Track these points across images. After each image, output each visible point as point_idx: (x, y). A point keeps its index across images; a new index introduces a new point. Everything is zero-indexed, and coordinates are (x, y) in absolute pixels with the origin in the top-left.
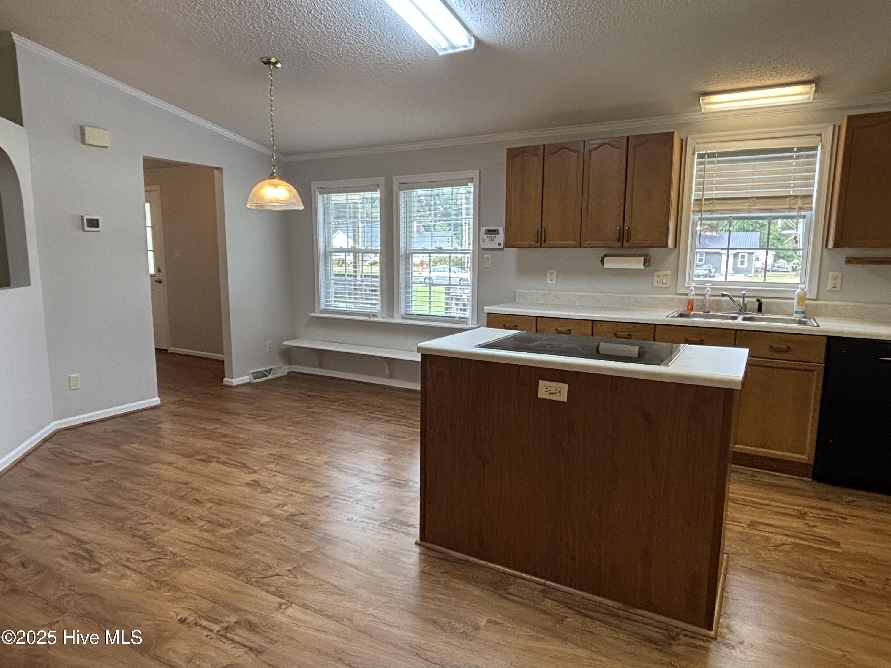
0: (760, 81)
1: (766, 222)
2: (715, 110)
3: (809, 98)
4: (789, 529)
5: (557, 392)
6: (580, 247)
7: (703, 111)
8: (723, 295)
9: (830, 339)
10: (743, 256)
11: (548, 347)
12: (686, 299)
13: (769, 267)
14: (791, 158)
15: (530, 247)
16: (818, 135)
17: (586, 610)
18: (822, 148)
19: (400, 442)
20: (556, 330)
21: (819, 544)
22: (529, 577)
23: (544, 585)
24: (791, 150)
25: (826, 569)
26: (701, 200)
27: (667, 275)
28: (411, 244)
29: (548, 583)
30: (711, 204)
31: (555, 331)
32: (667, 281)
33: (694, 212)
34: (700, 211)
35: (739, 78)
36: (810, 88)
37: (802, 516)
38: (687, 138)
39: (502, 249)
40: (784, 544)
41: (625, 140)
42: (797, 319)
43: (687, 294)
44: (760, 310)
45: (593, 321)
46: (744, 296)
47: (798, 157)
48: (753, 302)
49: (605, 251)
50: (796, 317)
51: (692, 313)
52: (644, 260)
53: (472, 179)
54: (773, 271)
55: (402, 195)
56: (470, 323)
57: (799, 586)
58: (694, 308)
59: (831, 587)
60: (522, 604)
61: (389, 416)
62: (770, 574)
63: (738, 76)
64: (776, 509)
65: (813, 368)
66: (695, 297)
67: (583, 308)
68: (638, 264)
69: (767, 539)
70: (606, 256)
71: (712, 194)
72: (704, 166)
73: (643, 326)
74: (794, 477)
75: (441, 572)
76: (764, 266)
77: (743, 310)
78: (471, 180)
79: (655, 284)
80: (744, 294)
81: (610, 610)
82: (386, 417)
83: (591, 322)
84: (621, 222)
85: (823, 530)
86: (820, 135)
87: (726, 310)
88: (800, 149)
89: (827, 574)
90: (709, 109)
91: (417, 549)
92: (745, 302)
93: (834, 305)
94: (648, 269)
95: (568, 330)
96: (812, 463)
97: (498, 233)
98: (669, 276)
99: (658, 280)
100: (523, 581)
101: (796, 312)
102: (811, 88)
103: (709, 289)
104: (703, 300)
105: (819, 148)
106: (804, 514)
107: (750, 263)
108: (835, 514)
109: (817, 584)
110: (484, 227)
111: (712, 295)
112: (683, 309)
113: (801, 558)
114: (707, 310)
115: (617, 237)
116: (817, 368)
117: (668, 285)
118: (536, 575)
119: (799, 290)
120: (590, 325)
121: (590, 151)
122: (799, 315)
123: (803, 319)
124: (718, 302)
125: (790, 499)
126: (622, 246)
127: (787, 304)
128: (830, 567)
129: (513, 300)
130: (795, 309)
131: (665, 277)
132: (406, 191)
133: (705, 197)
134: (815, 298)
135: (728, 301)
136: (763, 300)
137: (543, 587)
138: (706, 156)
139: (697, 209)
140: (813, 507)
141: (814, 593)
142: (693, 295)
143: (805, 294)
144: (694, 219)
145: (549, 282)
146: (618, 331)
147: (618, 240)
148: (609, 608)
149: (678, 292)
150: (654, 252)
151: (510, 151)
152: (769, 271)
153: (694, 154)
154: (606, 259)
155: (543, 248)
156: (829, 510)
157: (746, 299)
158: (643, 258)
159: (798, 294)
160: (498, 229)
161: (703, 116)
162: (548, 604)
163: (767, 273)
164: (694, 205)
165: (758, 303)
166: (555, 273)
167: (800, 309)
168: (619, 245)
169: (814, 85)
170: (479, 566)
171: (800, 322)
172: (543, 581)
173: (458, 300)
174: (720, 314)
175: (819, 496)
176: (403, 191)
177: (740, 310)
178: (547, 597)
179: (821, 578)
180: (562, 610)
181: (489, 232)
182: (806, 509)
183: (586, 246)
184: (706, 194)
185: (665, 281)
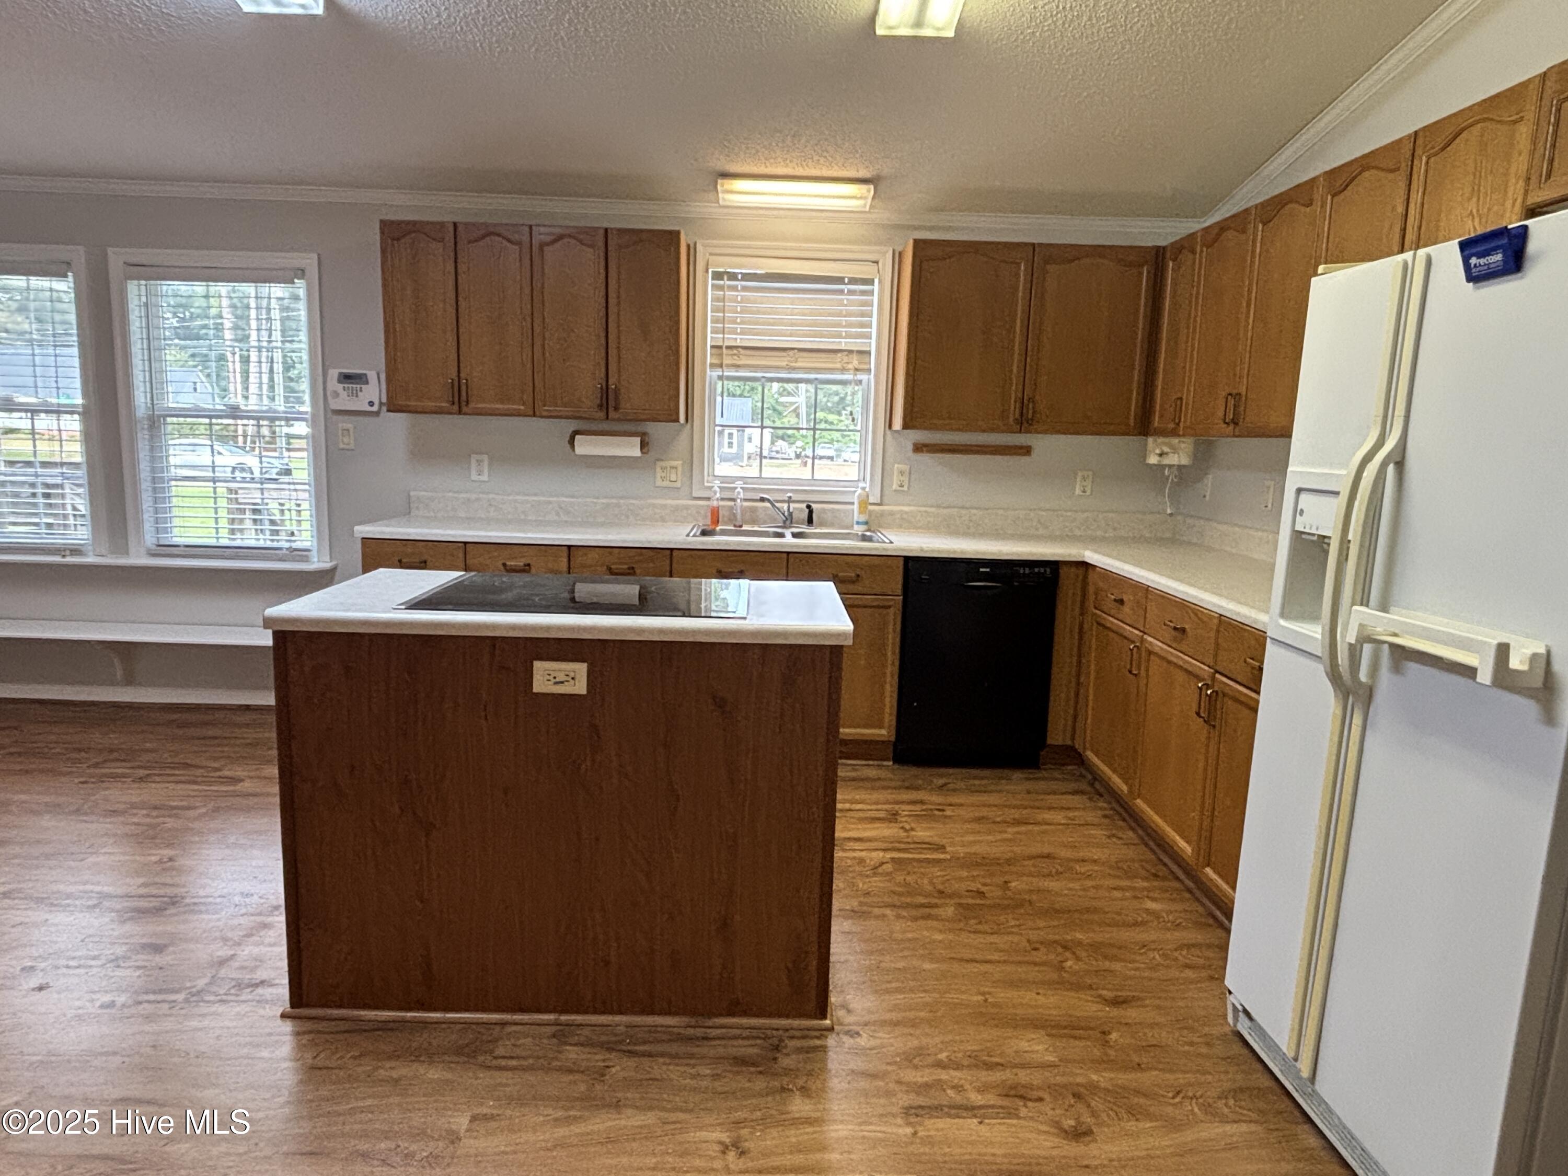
0: (803, 168)
1: (758, 385)
2: (736, 204)
3: (865, 205)
4: (883, 839)
5: (567, 678)
6: (534, 415)
7: (721, 202)
8: (763, 500)
9: (907, 559)
10: (730, 435)
11: (537, 599)
12: (708, 506)
13: (765, 453)
14: (841, 292)
15: (439, 411)
16: (874, 262)
17: (635, 1044)
18: (880, 282)
19: (188, 819)
20: (504, 565)
21: (921, 853)
22: (525, 1017)
23: (557, 1023)
24: (840, 280)
25: (941, 887)
26: (720, 347)
27: (676, 468)
28: (164, 394)
29: (564, 1018)
30: (735, 355)
31: (502, 568)
32: (677, 477)
33: (712, 365)
34: (721, 366)
35: (775, 159)
36: (867, 191)
37: (893, 817)
38: (695, 244)
39: (377, 414)
40: (883, 863)
41: (602, 232)
42: (860, 533)
43: (708, 499)
44: (810, 521)
45: (569, 547)
46: (790, 500)
47: (851, 292)
48: (801, 510)
49: (572, 425)
50: (859, 529)
51: (718, 528)
52: (641, 442)
53: (303, 271)
54: (771, 458)
55: (135, 292)
56: (316, 559)
57: (915, 919)
58: (720, 520)
59: (950, 911)
60: (524, 1069)
61: (145, 768)
62: (876, 911)
63: (774, 156)
64: (861, 814)
65: (887, 604)
66: (722, 503)
67: (540, 524)
68: (630, 448)
69: (861, 861)
70: (576, 433)
71: (736, 339)
72: (722, 293)
73: (651, 553)
74: (871, 762)
75: (354, 1058)
76: (759, 450)
77: (788, 522)
78: (301, 273)
79: (659, 483)
80: (790, 497)
81: (671, 1033)
82: (137, 771)
83: (565, 549)
84: (603, 375)
85: (923, 833)
86: (877, 262)
87: (765, 523)
88: (853, 281)
89: (941, 892)
90: (730, 201)
91: (287, 1027)
92: (791, 510)
93: (902, 511)
94: (647, 456)
95: (525, 565)
96: (893, 739)
97: (367, 383)
98: (680, 469)
99: (663, 475)
100: (514, 1028)
101: (858, 523)
102: (869, 191)
103: (741, 491)
104: (731, 508)
105: (876, 281)
106: (894, 815)
107: (741, 445)
108: (933, 807)
109: (934, 911)
110: (334, 368)
111: (746, 500)
112: (705, 522)
113: (909, 879)
114: (738, 524)
115: (598, 402)
116: (891, 603)
117: (678, 484)
118: (539, 1011)
119: (859, 491)
120: (565, 554)
121: (542, 246)
122: (864, 527)
123: (868, 533)
124: (753, 510)
125: (875, 796)
126: (607, 418)
127: (845, 511)
128: (943, 884)
129: (406, 512)
130: (856, 519)
131: (674, 471)
132: (143, 282)
133: (727, 343)
134: (879, 501)
135: (766, 508)
136: (814, 506)
137: (554, 1028)
138: (725, 278)
139: (716, 361)
140: (902, 803)
141: (935, 923)
142: (717, 499)
143: (868, 496)
144: (711, 377)
145: (474, 476)
146: (613, 564)
147: (600, 406)
148: (671, 1029)
149: (695, 495)
150: (656, 430)
151: (385, 225)
152: (765, 457)
153: (707, 271)
154: (577, 437)
155: (465, 414)
156: (922, 802)
157: (792, 505)
158: (639, 439)
159: (860, 495)
160: (365, 375)
161: (721, 210)
162: (572, 1053)
163: (764, 461)
164: (711, 354)
165: (807, 511)
166: (486, 463)
167: (863, 518)
168: (602, 415)
169: (872, 187)
170: (425, 1023)
171: (864, 538)
172: (551, 1017)
173: (255, 511)
174: (756, 528)
175: (907, 784)
176: (136, 282)
177: (784, 522)
178: (566, 1044)
179: (936, 901)
180: (597, 1057)
181: (346, 378)
182: (897, 807)
183: (545, 414)
184: (728, 338)
185: (673, 478)
